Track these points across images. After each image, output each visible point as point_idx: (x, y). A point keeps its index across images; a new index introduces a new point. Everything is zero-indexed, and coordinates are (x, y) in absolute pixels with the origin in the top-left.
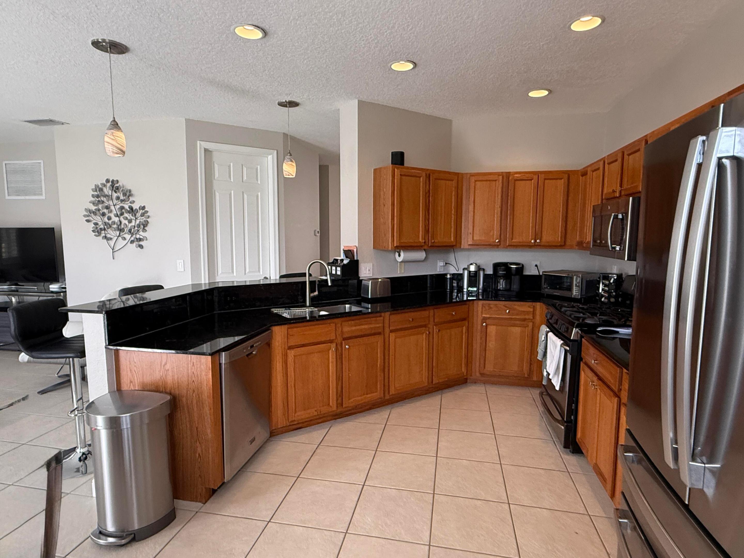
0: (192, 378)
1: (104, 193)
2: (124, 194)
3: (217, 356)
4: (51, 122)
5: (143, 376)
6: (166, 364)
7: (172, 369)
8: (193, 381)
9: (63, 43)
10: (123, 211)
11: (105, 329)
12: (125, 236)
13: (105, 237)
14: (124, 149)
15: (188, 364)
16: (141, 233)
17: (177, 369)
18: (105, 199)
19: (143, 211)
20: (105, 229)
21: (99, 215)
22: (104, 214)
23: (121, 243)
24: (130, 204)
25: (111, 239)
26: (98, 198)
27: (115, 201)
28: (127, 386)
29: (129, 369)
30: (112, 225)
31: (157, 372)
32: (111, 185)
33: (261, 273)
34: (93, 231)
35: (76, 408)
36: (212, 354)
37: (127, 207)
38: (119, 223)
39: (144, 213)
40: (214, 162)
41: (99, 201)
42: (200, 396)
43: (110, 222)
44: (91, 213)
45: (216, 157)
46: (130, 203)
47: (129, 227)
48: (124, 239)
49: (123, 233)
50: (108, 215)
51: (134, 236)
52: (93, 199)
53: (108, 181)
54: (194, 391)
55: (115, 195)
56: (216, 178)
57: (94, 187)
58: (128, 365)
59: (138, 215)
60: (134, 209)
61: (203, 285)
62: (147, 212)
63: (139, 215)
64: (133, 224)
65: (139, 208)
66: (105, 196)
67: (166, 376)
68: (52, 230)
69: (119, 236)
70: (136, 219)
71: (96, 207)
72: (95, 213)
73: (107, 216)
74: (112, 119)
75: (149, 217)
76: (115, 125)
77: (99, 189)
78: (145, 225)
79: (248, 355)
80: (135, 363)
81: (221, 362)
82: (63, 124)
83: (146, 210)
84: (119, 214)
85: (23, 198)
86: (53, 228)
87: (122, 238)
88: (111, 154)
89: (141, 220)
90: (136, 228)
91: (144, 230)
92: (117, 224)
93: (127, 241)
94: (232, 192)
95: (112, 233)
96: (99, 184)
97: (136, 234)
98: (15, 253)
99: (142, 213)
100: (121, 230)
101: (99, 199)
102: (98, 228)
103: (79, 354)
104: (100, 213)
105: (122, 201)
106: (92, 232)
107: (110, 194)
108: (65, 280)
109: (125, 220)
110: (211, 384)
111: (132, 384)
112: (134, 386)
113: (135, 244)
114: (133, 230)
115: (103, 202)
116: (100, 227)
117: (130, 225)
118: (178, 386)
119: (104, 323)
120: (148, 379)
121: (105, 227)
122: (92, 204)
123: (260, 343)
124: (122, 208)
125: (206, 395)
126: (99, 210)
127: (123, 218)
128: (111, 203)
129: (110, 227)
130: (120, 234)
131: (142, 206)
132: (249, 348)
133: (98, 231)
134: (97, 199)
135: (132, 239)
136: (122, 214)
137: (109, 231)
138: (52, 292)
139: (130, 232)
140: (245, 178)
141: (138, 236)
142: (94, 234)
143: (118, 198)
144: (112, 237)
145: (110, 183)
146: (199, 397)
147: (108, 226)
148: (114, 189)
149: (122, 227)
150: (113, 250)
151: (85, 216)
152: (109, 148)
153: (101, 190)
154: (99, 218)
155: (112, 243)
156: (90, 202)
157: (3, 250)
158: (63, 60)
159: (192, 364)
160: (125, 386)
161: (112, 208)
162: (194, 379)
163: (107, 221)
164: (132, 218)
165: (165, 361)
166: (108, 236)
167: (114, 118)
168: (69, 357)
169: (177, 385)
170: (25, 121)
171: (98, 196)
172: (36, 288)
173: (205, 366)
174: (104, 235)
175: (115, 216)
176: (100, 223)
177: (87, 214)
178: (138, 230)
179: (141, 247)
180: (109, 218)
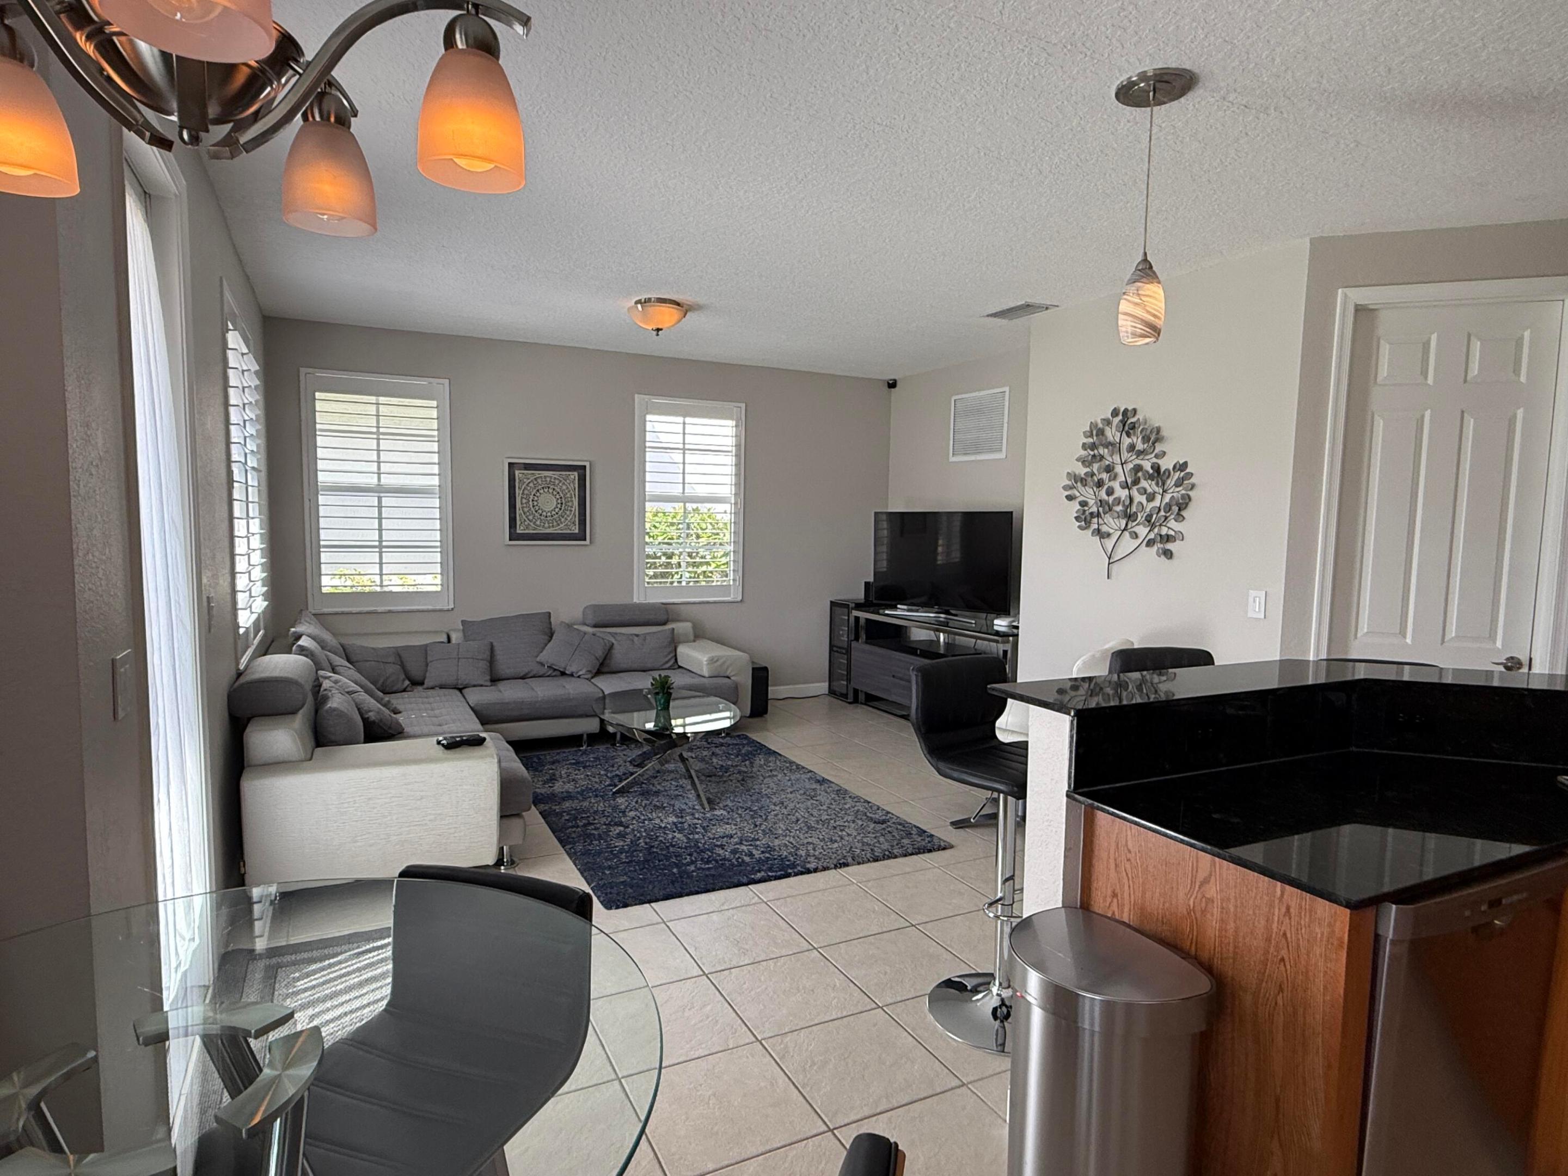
0: (1278, 949)
1: (1106, 438)
2: (1146, 439)
3: (1370, 912)
4: (1028, 308)
5: (1144, 893)
6: (1206, 881)
7: (1222, 900)
8: (1283, 960)
9: (1060, 116)
10: (1140, 474)
11: (1071, 752)
12: (1136, 529)
13: (1098, 532)
14: (1159, 323)
15: (1271, 905)
16: (1172, 523)
17: (1236, 907)
18: (1106, 450)
19: (1182, 474)
20: (1098, 515)
21: (1092, 483)
22: (1100, 484)
23: (1128, 544)
24: (1155, 460)
25: (1109, 535)
26: (1092, 450)
27: (1126, 453)
28: (1105, 901)
29: (1112, 861)
30: (1113, 505)
31: (1181, 895)
32: (1121, 421)
33: (1499, 644)
34: (1077, 518)
35: (1000, 899)
36: (1355, 906)
37: (1147, 466)
38: (1127, 503)
39: (1183, 479)
40: (1379, 339)
41: (1094, 456)
42: (1301, 1011)
43: (1111, 499)
44: (1076, 483)
45: (1386, 323)
46: (1156, 456)
47: (1148, 510)
48: (1135, 536)
49: (1134, 524)
50: (1108, 484)
51: (1156, 530)
52: (1083, 453)
53: (1115, 413)
54: (1281, 989)
55: (1127, 441)
56: (1379, 379)
57: (1088, 429)
58: (1112, 852)
59: (1170, 482)
60: (1162, 470)
61: (1311, 664)
62: (1190, 475)
63: (1173, 483)
64: (1156, 503)
65: (1174, 467)
66: (1108, 445)
67: (1204, 912)
68: (1010, 514)
69: (1125, 529)
70: (1164, 491)
71: (1088, 470)
72: (1083, 481)
73: (1106, 487)
74: (1140, 258)
75: (1193, 487)
76: (1146, 271)
77: (1097, 432)
78: (1182, 505)
79: (1475, 930)
80: (1130, 852)
81: (1380, 932)
82: (1047, 308)
83: (1188, 471)
84: (1129, 481)
85: (972, 458)
86: (1011, 513)
87: (1130, 533)
88: (1130, 340)
89: (1175, 495)
90: (1162, 513)
91: (1180, 517)
92: (1124, 505)
93: (1139, 541)
94: (1428, 414)
95: (1112, 524)
96: (1099, 421)
97: (1160, 525)
98: (956, 556)
99: (1179, 478)
100: (1130, 517)
101: (1096, 451)
102: (1087, 513)
103: (1016, 789)
104: (1093, 481)
105: (1140, 453)
106: (1074, 520)
107: (1118, 441)
108: (1019, 613)
109: (1141, 494)
110: (1342, 992)
111: (1115, 900)
112: (1121, 906)
113: (1155, 548)
114: (1154, 516)
115: (1102, 457)
116: (1091, 510)
117: (1152, 505)
118: (1235, 953)
119: (1072, 737)
120: (1156, 902)
121: (1101, 509)
122: (1080, 463)
123: (1525, 895)
124: (1138, 468)
125: (1319, 1017)
126: (1093, 475)
127: (1138, 490)
128: (1117, 459)
129: (1110, 510)
130: (1127, 525)
131: (1181, 462)
132: (1484, 908)
133: (1085, 519)
134: (1092, 453)
135: (1152, 536)
136: (1136, 482)
137: (1108, 518)
138: (997, 633)
139: (1149, 521)
140: (1474, 369)
141: (1164, 531)
142: (1078, 524)
143: (1132, 448)
144: (1111, 531)
145: (1120, 417)
146: (1295, 1013)
147: (1107, 508)
148: (1126, 428)
149: (1134, 509)
150: (1109, 558)
151: (1066, 488)
152: (1125, 325)
153: (1101, 432)
154: (1091, 491)
155: (1109, 543)
156: (1078, 460)
157: (940, 549)
158: (1057, 160)
159: (1284, 910)
160: (1100, 903)
161: (1118, 469)
162: (1284, 953)
163: (1105, 497)
164: (1157, 489)
165: (1206, 874)
166: (1104, 529)
167: (1145, 254)
168: (999, 791)
169: (1231, 949)
170: (988, 316)
171: (1093, 446)
172: (973, 622)
173: (1326, 930)
174: (1096, 526)
175: (1123, 488)
176: (1091, 502)
177: (1069, 483)
178: (1166, 518)
179: (1168, 554)
180: (1110, 492)
